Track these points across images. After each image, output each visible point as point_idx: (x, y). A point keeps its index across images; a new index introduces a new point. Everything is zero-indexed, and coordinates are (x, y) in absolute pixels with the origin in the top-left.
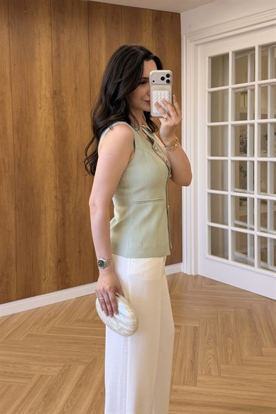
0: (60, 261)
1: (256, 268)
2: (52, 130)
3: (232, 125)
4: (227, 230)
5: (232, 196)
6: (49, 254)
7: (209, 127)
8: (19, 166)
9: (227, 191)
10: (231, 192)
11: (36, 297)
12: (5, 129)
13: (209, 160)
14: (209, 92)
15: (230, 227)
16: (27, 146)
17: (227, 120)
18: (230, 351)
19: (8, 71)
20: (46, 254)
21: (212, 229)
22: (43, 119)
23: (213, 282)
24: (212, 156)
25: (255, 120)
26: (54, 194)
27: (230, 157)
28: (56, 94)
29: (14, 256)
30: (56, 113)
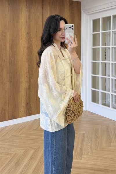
1: (111, 108)
2: (26, 48)
3: (101, 48)
4: (99, 92)
5: (101, 77)
7: (92, 48)
8: (11, 63)
9: (99, 75)
10: (100, 76)
11: (17, 119)
12: (6, 47)
13: (92, 62)
14: (92, 34)
15: (100, 90)
16: (15, 55)
17: (99, 46)
18: (97, 144)
19: (8, 23)
20: (22, 101)
21: (93, 91)
22: (22, 44)
23: (93, 114)
24: (93, 60)
25: (111, 46)
26: (26, 75)
27: (100, 61)
28: (28, 33)
29: (8, 101)
30: (28, 41)
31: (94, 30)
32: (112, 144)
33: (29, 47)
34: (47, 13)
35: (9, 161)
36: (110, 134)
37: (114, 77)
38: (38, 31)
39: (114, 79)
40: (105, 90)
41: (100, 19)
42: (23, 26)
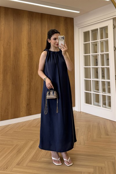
0: (28, 105)
1: (101, 107)
2: (27, 56)
3: (92, 55)
6: (24, 102)
7: (84, 56)
8: (14, 68)
10: (92, 79)
12: (10, 55)
13: (84, 68)
14: (84, 44)
15: (92, 92)
16: (18, 61)
17: (90, 53)
18: (89, 137)
19: (12, 35)
21: (86, 93)
22: (24, 51)
23: (86, 114)
24: (85, 66)
25: (99, 53)
26: (27, 79)
27: (91, 67)
28: (29, 43)
29: (10, 102)
30: (29, 50)
31: (85, 41)
32: (102, 136)
33: (30, 55)
34: (45, 26)
35: (12, 149)
36: (101, 129)
38: (37, 41)
41: (89, 31)
42: (25, 37)
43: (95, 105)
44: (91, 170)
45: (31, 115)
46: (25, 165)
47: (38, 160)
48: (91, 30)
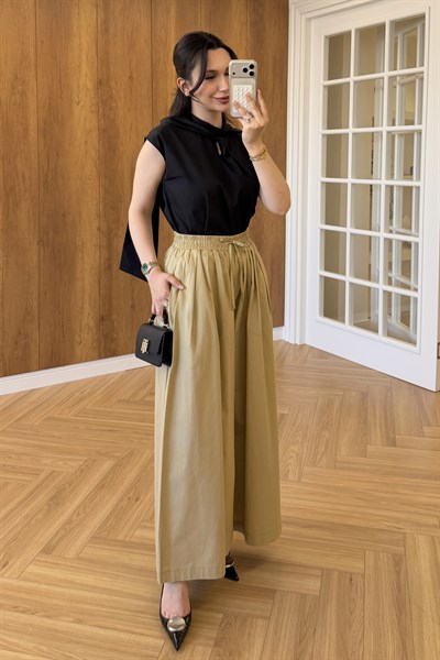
0: (102, 319)
1: (380, 336)
2: (95, 134)
3: (354, 134)
5: (351, 234)
6: (87, 308)
7: (323, 135)
8: (46, 183)
9: (346, 226)
10: (349, 230)
11: (66, 367)
12: (26, 130)
13: (323, 183)
14: (325, 86)
15: (348, 278)
16: (58, 155)
17: (347, 127)
18: (322, 449)
19: (32, 50)
20: (82, 308)
21: (326, 280)
22: (83, 117)
23: (323, 354)
24: (327, 176)
25: (384, 128)
26: (95, 224)
27: (350, 180)
28: (102, 83)
29: (35, 309)
30: (101, 110)
32: (369, 448)
33: (105, 130)
34: (168, 12)
35: (31, 493)
36: (369, 418)
37: (398, 233)
38: (135, 76)
39: (398, 241)
40: (369, 279)
41: (349, 33)
42: (84, 58)
43: (355, 325)
44: (312, 585)
45: (117, 355)
46: (71, 553)
47: (120, 538)
48: (357, 30)
